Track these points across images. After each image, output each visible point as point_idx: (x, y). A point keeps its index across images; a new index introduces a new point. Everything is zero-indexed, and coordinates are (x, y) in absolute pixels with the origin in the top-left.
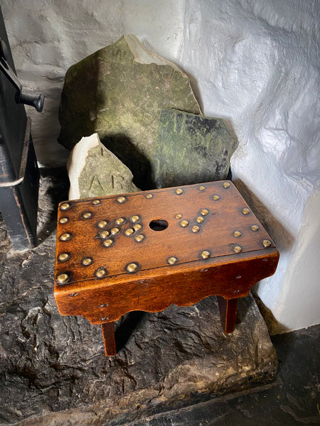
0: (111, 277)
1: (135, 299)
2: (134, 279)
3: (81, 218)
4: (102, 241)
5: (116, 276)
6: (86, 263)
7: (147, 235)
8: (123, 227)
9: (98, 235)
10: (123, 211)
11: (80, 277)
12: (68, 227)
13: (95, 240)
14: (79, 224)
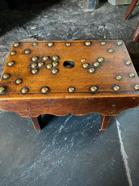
0: (30, 94)
1: (47, 108)
2: (44, 98)
3: (23, 53)
4: (32, 69)
5: (33, 94)
6: (18, 82)
7: (60, 70)
8: (46, 62)
9: (30, 65)
10: (49, 52)
11: (12, 90)
12: (14, 57)
13: (28, 68)
14: (21, 56)
